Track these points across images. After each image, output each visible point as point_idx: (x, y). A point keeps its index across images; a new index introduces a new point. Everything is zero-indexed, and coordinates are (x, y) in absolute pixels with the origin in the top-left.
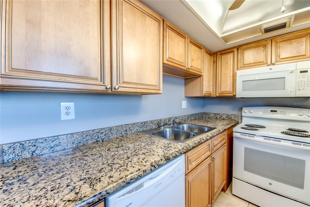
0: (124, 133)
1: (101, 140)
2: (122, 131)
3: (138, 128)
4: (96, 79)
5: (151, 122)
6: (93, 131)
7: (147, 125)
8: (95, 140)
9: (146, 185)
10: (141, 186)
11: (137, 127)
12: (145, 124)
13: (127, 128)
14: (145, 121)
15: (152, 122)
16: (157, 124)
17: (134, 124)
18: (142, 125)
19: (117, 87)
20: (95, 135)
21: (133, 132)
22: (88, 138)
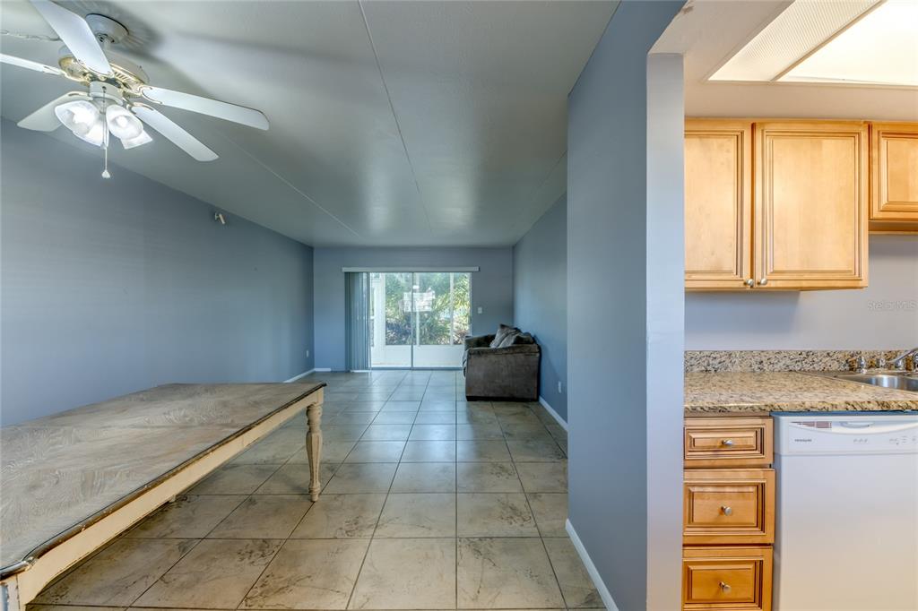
0: (757, 366)
1: (713, 370)
2: (753, 361)
3: (789, 362)
4: (731, 272)
5: (825, 354)
6: (700, 352)
7: (815, 359)
8: (703, 368)
9: (835, 429)
10: (826, 425)
11: (787, 359)
12: (808, 356)
13: (764, 359)
14: (810, 349)
15: (828, 354)
16: (844, 362)
17: (779, 353)
18: (798, 358)
19: (763, 281)
20: (704, 359)
21: (777, 367)
22: (693, 361)
